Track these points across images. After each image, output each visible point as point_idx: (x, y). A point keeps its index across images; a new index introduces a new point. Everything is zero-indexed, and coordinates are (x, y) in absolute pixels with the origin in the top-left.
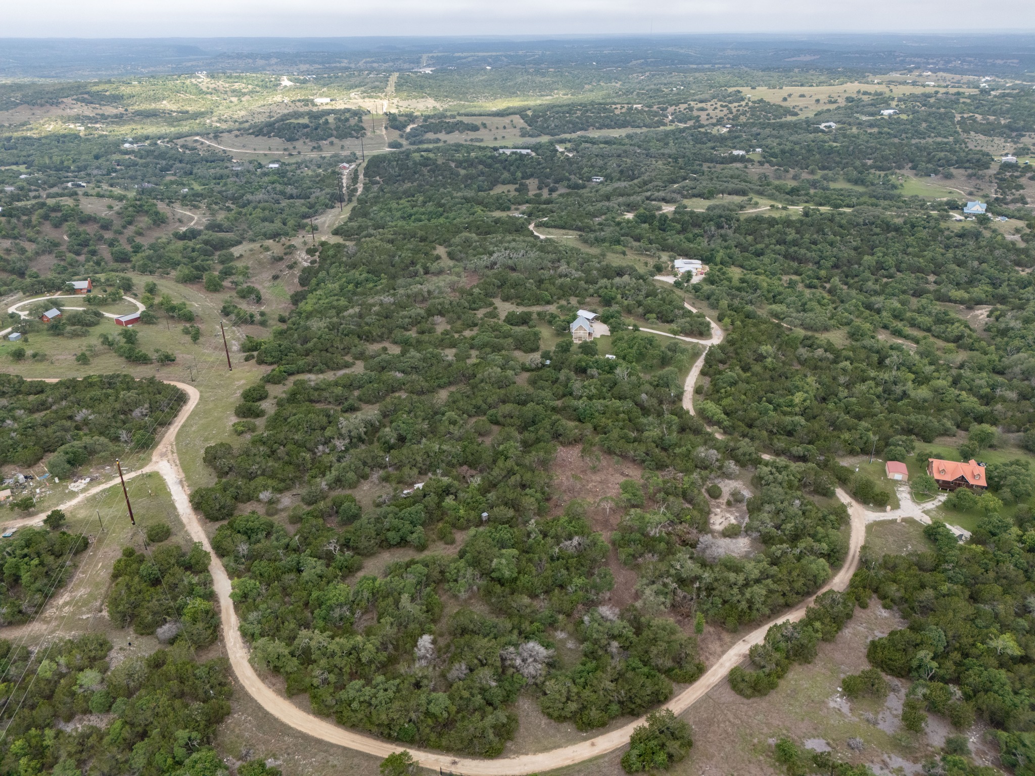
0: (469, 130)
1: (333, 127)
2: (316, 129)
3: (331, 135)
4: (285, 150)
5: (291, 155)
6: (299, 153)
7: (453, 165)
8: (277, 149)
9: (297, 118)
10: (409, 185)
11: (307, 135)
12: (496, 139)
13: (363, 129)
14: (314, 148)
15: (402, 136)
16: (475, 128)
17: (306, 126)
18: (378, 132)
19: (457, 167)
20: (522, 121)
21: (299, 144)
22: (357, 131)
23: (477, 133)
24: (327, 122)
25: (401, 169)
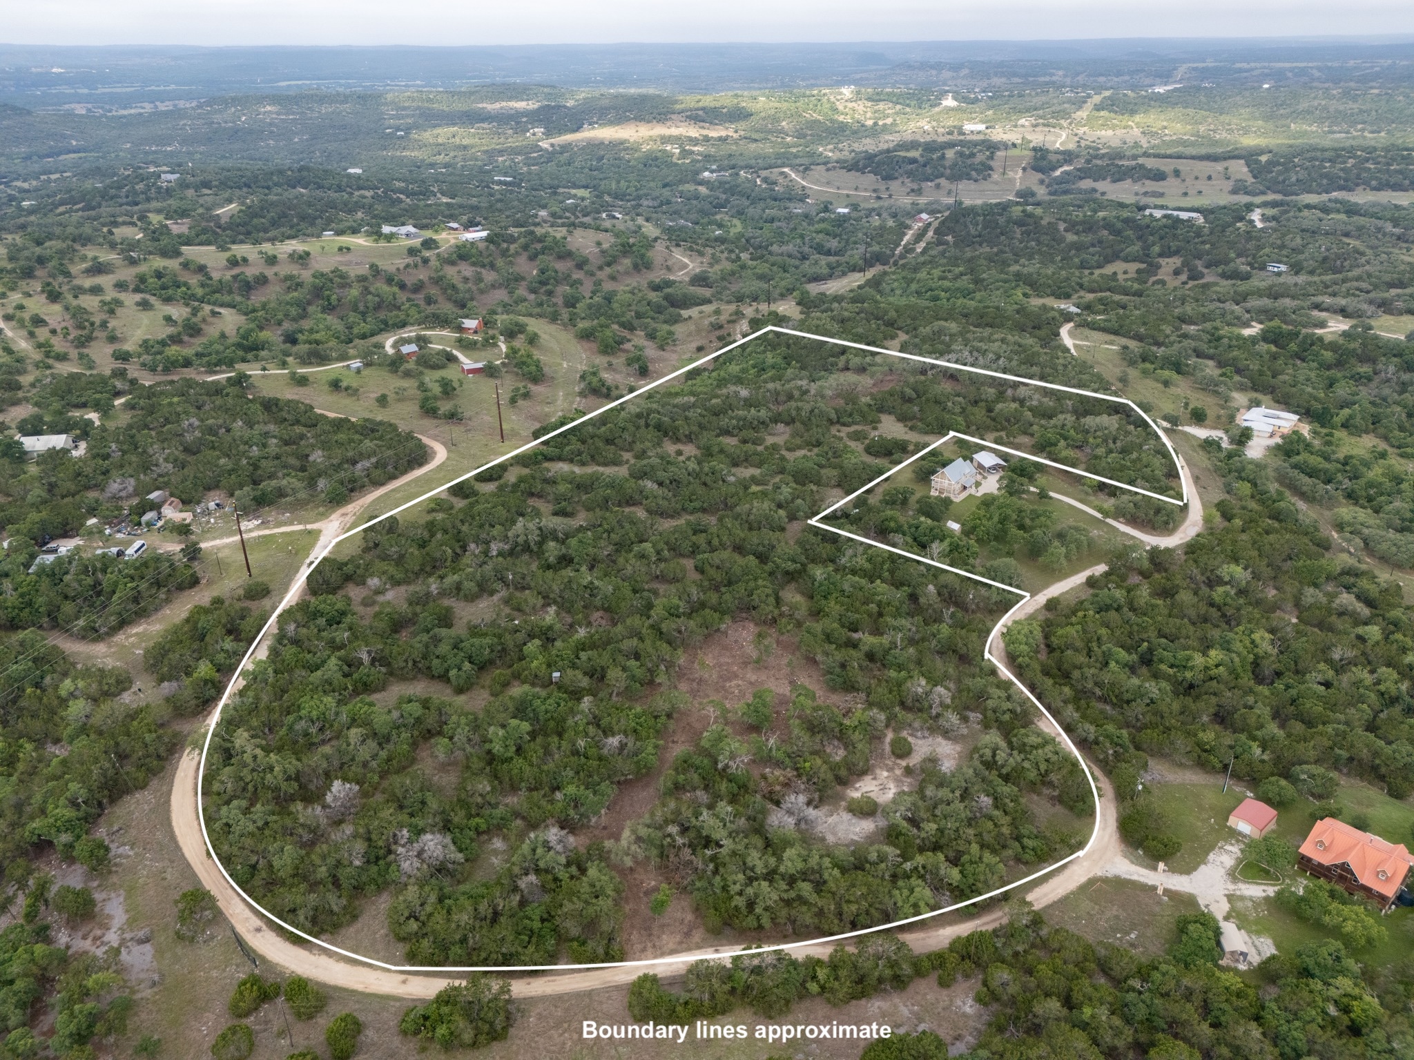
0: (1149, 178)
1: (947, 163)
2: (925, 166)
3: (942, 175)
4: (875, 191)
5: (879, 198)
6: (890, 196)
7: (1062, 226)
8: (866, 190)
9: (908, 150)
10: (988, 249)
11: (910, 174)
12: (1186, 194)
13: (991, 169)
14: (913, 190)
15: (1042, 182)
16: (1160, 176)
17: (913, 161)
18: (1011, 174)
19: (1066, 230)
20: (1245, 169)
21: (895, 185)
22: (978, 171)
23: (1161, 183)
24: (943, 157)
25: (985, 228)
